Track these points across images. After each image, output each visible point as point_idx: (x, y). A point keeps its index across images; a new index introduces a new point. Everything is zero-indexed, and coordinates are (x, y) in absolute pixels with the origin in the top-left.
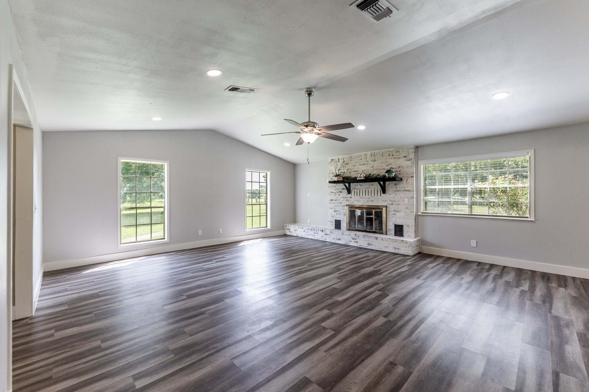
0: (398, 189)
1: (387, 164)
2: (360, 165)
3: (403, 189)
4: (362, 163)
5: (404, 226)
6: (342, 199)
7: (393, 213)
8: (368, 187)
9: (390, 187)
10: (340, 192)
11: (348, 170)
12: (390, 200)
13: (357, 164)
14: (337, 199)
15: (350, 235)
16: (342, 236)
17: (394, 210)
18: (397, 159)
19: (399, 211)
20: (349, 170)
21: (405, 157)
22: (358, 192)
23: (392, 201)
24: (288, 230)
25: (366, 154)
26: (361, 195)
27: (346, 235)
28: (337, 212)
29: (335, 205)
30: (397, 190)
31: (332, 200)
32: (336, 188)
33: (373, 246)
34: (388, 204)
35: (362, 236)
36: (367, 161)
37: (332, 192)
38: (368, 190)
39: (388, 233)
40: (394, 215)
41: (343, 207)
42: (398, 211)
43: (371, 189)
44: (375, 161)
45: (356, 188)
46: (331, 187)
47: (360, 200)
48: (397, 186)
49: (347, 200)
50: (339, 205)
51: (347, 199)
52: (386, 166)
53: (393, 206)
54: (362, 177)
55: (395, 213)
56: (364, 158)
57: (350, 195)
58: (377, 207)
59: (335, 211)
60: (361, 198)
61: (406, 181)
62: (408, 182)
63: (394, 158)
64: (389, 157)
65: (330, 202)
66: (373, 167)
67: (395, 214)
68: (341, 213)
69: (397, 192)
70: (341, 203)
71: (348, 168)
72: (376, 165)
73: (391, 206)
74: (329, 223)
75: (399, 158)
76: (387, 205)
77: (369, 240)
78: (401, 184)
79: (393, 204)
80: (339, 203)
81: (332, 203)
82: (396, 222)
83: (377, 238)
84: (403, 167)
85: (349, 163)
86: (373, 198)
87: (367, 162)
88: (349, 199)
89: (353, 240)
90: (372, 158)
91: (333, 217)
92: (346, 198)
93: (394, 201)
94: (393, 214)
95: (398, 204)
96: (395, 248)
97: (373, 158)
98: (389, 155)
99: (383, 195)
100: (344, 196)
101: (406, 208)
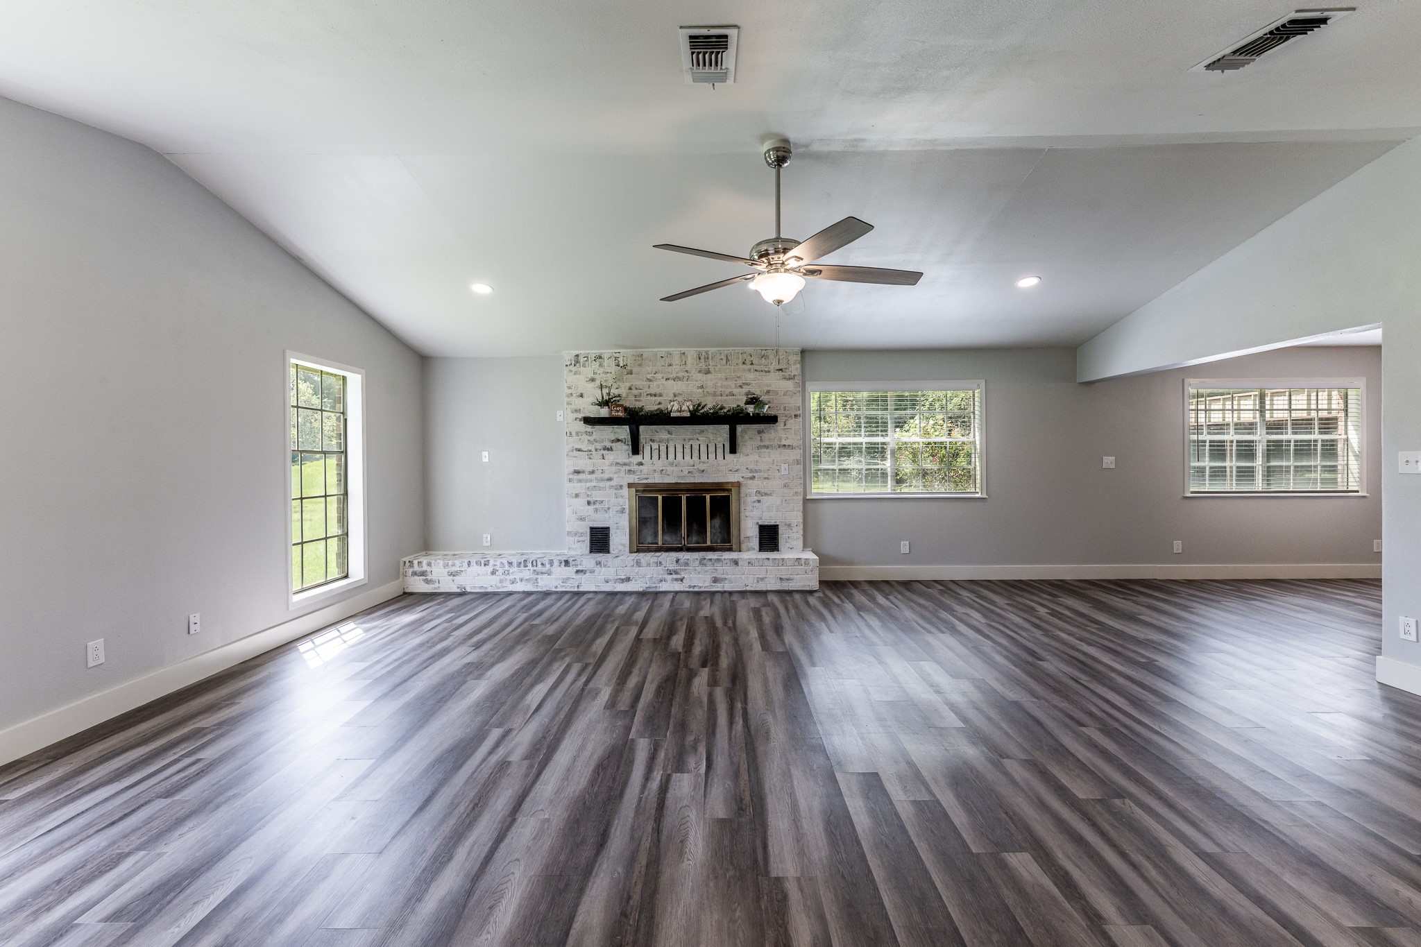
0: (767, 443)
1: (740, 382)
2: (667, 379)
3: (776, 443)
4: (674, 375)
5: (780, 527)
6: (614, 468)
7: (756, 498)
8: (691, 437)
9: (747, 437)
10: (604, 449)
11: (630, 389)
12: (747, 469)
13: (659, 376)
14: (595, 469)
15: (660, 563)
16: (636, 569)
17: (758, 492)
18: (761, 374)
19: (769, 492)
20: (634, 388)
21: (781, 370)
22: (663, 448)
23: (751, 471)
24: (416, 577)
25: (684, 353)
26: (671, 456)
27: (648, 565)
28: (597, 506)
29: (588, 485)
30: (762, 444)
31: (577, 472)
32: (591, 438)
33: (726, 582)
34: (743, 477)
35: (697, 563)
36: (687, 371)
37: (579, 450)
38: (690, 443)
39: (743, 546)
40: (756, 504)
41: (615, 491)
42: (766, 494)
43: (699, 442)
44: (708, 372)
45: (656, 437)
46: (574, 434)
47: (670, 469)
48: (762, 435)
49: (630, 471)
50: (602, 484)
51: (628, 468)
52: (736, 387)
53: (756, 482)
54: (686, 410)
55: (761, 498)
56: (678, 362)
57: (638, 458)
58: (719, 487)
59: (589, 503)
60: (672, 464)
61: (782, 424)
62: (787, 426)
63: (756, 370)
64: (744, 366)
65: (571, 476)
66: (702, 387)
67: (759, 501)
68: (609, 508)
69: (765, 450)
70: (610, 479)
71: (630, 384)
72: (710, 383)
73: (750, 482)
74: (570, 540)
75: (766, 372)
76: (741, 480)
77: (716, 570)
78: (772, 431)
79: (754, 477)
80: (602, 480)
81: (580, 481)
82: (761, 518)
83: (736, 563)
84: (776, 393)
85: (635, 370)
86: (705, 465)
87: (686, 375)
88: (636, 468)
89: (670, 577)
90: (701, 365)
91: (582, 519)
92: (625, 464)
93: (756, 471)
94: (754, 502)
95: (766, 476)
96: (780, 578)
97: (703, 365)
98: (744, 363)
99: (729, 457)
100: (620, 461)
101: (785, 486)
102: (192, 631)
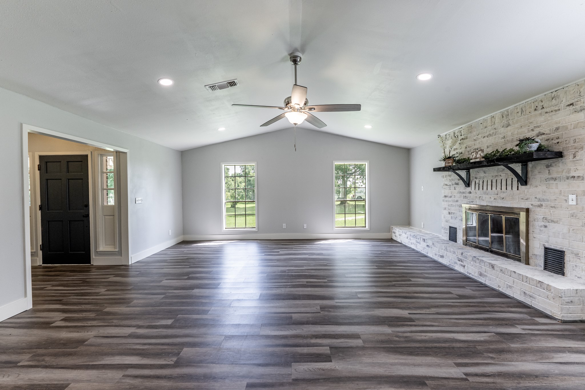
0: (554, 175)
1: (532, 127)
2: (484, 137)
3: (564, 174)
4: (488, 133)
5: (565, 253)
6: (459, 195)
7: (543, 223)
8: (497, 174)
9: (536, 172)
10: (455, 184)
11: (466, 148)
12: (536, 198)
13: (480, 136)
14: (452, 195)
15: (455, 252)
16: (446, 252)
17: (545, 219)
18: (551, 114)
19: (555, 220)
20: (467, 147)
21: (572, 104)
22: (481, 183)
23: (539, 200)
25: (493, 117)
26: (485, 188)
27: (450, 252)
28: (452, 215)
29: (450, 203)
30: (550, 177)
31: (445, 196)
32: (451, 178)
33: (487, 278)
34: (532, 205)
35: (471, 258)
36: (495, 129)
37: (446, 185)
38: (496, 179)
39: (531, 261)
40: (543, 228)
41: (459, 208)
42: (552, 221)
43: (501, 178)
44: (508, 125)
45: (478, 176)
46: (444, 176)
47: (484, 196)
48: (551, 168)
49: (465, 196)
50: (454, 204)
51: (464, 195)
52: (529, 131)
53: (543, 210)
54: (480, 157)
55: (547, 224)
56: (490, 124)
57: (468, 189)
58: (510, 211)
59: (449, 213)
60: (485, 193)
61: (571, 157)
62: (577, 158)
63: (546, 113)
64: (537, 112)
65: (443, 199)
66: (504, 137)
67: (546, 227)
68: (457, 217)
69: (552, 182)
70: (457, 201)
71: (466, 145)
72: (510, 134)
73: (538, 209)
74: (443, 231)
75: (556, 111)
76: (530, 207)
77: (481, 267)
78: (560, 164)
79: (542, 205)
80: (454, 201)
81: (446, 201)
82: (547, 242)
83: (493, 267)
84: (566, 128)
85: (469, 136)
86: (505, 194)
87: (495, 131)
88: (468, 195)
89: (459, 262)
90: (504, 121)
91: (447, 221)
92: (463, 193)
93: (544, 200)
94: (541, 226)
95: (553, 205)
96: (524, 293)
97: (505, 121)
98: (535, 110)
99: (522, 188)
100: (461, 191)
101: (573, 216)
102: (304, 228)
